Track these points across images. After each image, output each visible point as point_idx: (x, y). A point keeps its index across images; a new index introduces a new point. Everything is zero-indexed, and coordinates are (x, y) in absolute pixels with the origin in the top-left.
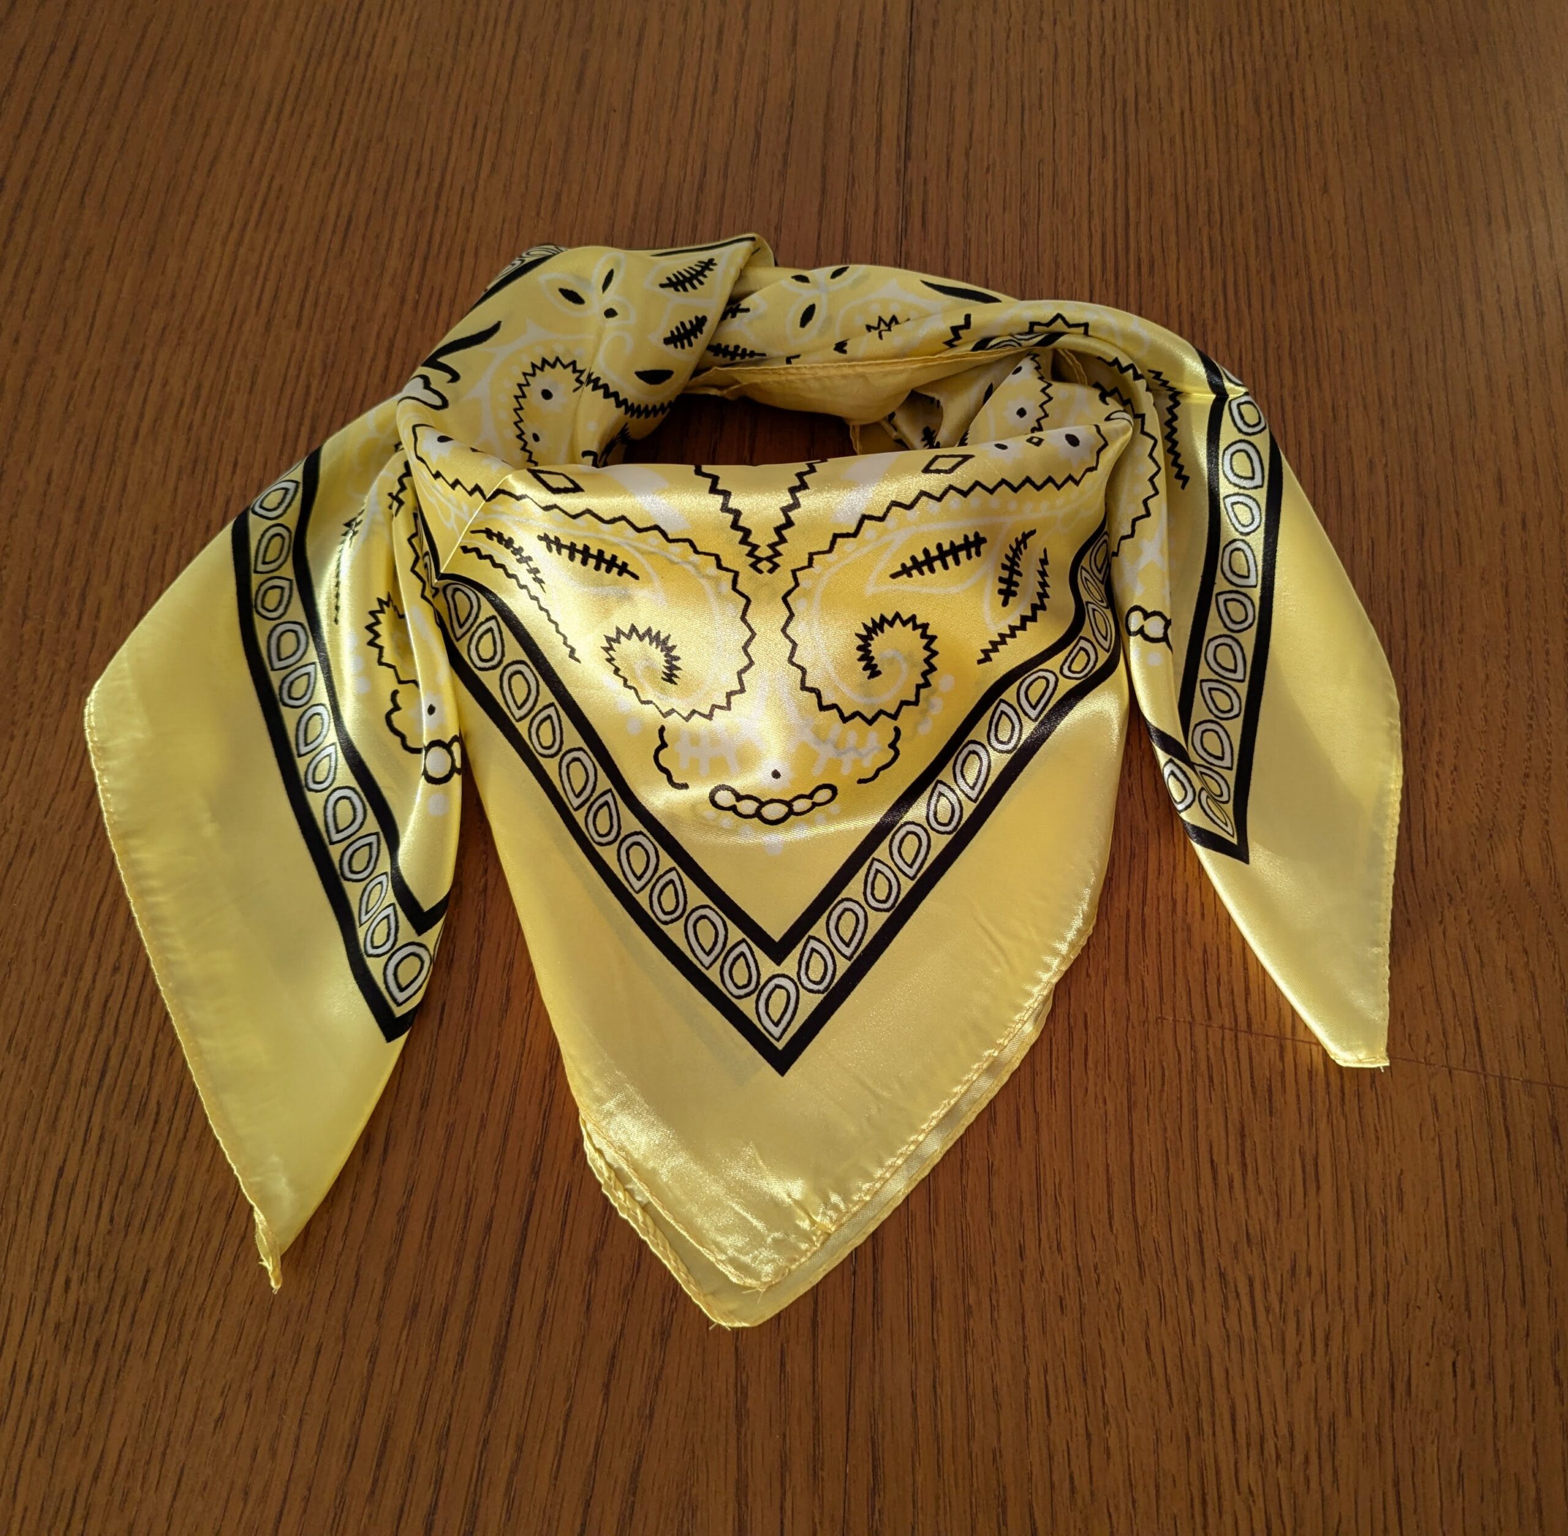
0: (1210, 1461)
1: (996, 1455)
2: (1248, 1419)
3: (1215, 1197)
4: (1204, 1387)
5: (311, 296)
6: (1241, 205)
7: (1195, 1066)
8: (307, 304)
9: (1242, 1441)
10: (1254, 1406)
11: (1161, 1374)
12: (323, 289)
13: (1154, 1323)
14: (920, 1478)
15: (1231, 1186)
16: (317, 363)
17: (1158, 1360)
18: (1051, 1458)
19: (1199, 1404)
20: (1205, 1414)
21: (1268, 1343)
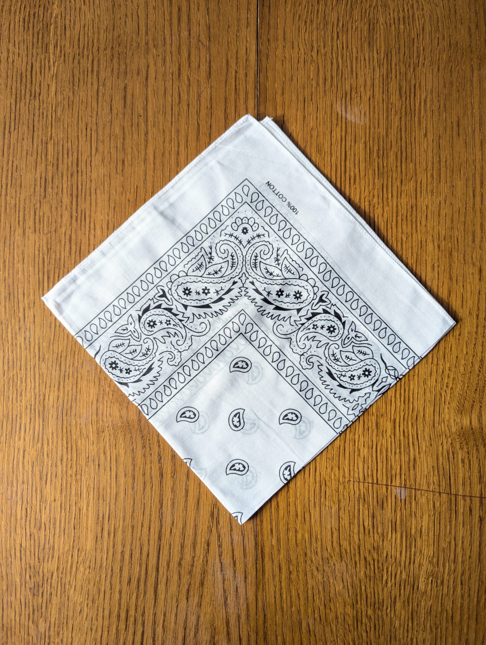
0: (359, 610)
1: (299, 611)
2: (371, 598)
3: (364, 536)
4: (358, 590)
5: (37, 217)
6: (391, 145)
7: (360, 495)
8: (37, 221)
9: (369, 605)
10: (373, 594)
11: (346, 588)
12: (41, 214)
13: (345, 574)
14: (277, 618)
15: (369, 533)
16: (45, 248)
17: (346, 584)
18: (314, 611)
19: (357, 595)
20: (359, 598)
21: (378, 577)
